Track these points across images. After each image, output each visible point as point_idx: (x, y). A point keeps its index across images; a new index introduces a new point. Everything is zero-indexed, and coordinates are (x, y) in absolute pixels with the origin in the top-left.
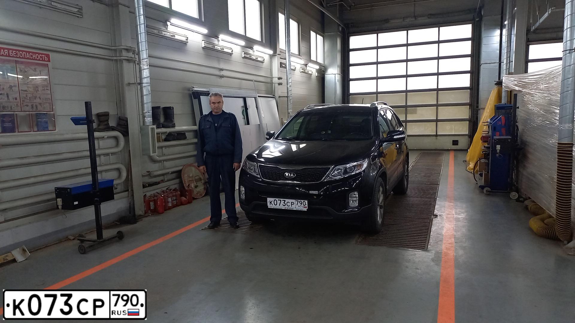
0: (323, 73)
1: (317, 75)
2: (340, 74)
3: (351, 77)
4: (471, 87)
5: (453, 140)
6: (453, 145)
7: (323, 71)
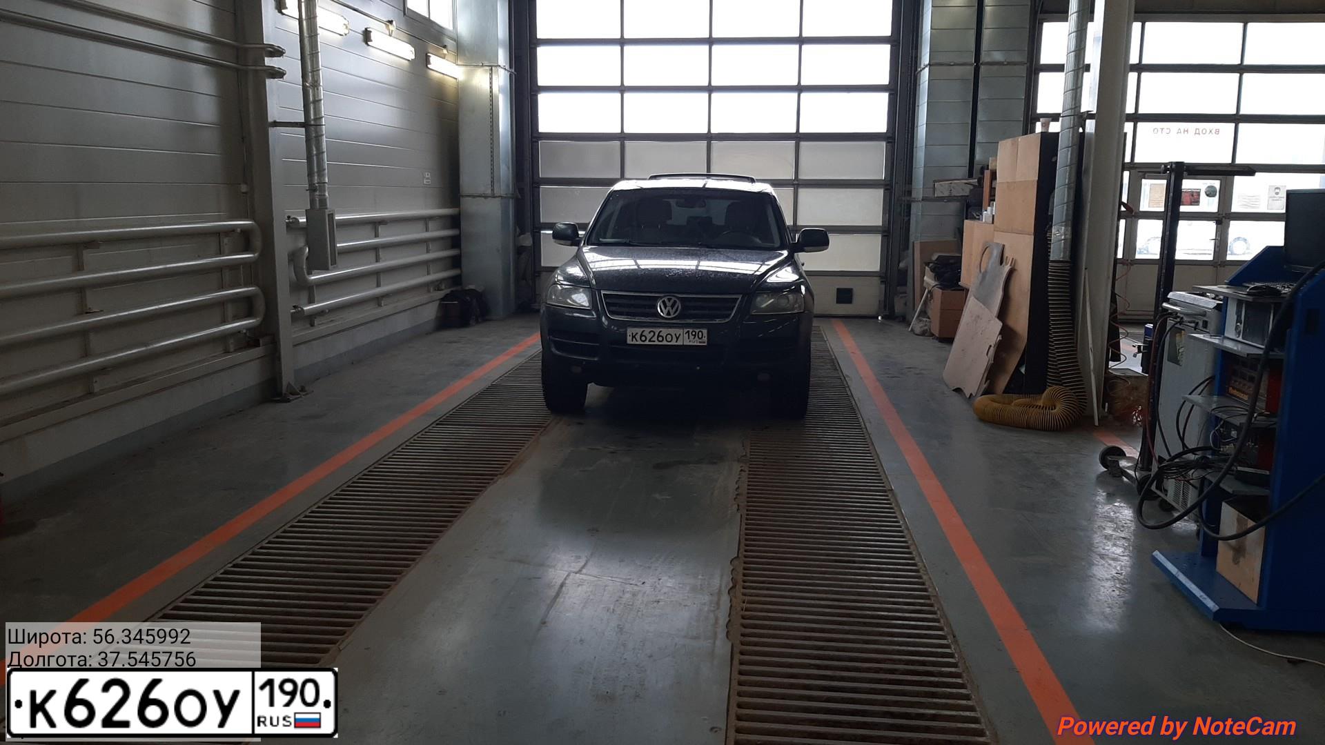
2: (507, 67)
3: (542, 79)
4: (890, 135)
5: (838, 289)
6: (837, 302)
7: (451, 52)
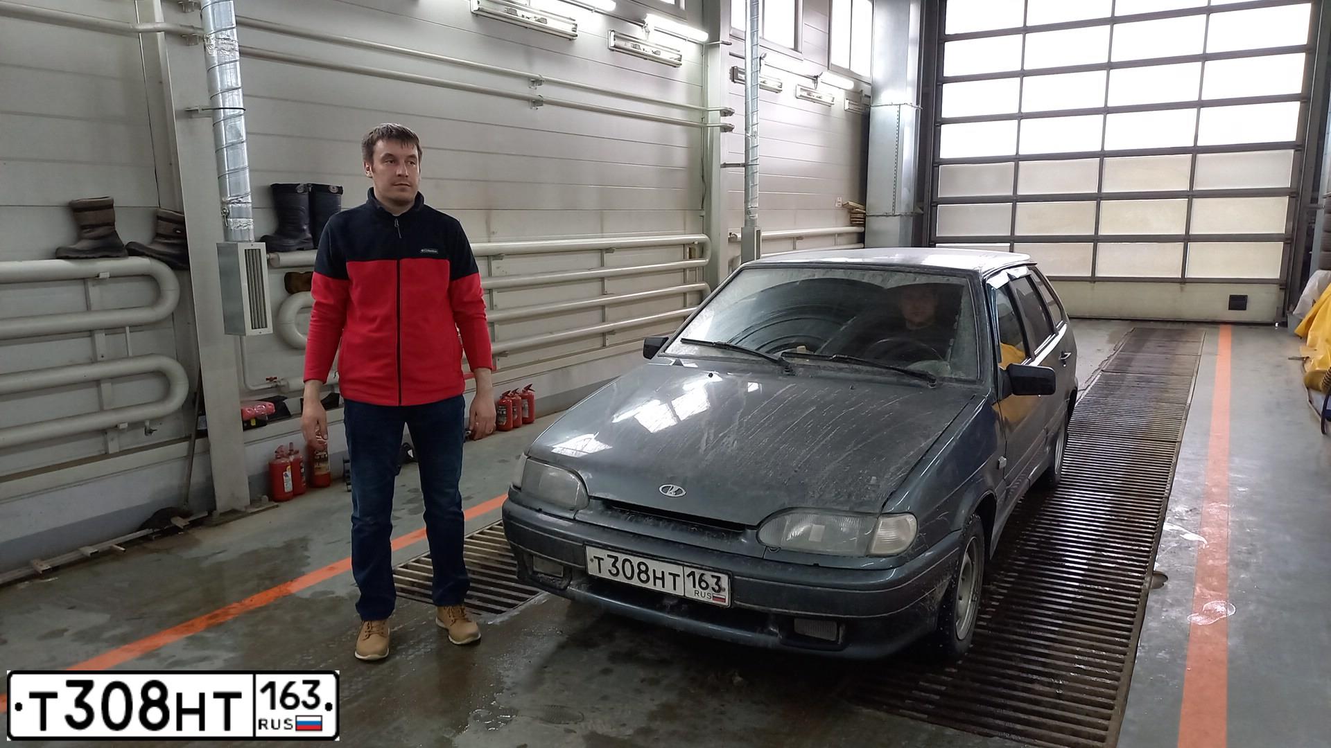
0: (865, 100)
1: (847, 107)
2: (915, 104)
3: (946, 113)
4: (1299, 143)
5: (1231, 296)
6: (1229, 309)
7: (866, 96)
